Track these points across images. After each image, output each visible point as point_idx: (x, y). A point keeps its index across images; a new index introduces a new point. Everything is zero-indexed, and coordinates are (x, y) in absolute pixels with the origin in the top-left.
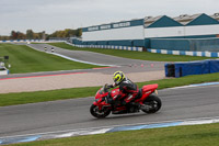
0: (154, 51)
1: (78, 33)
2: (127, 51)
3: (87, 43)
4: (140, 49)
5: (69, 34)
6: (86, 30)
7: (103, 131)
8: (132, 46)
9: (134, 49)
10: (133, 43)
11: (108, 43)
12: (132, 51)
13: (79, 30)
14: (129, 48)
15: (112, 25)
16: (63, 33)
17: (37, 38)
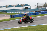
0: (8, 12)
9: (4, 12)
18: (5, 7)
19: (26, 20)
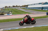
1: (27, 6)
2: (38, 10)
3: (29, 8)
4: (41, 9)
5: (25, 6)
6: (29, 5)
7: (33, 27)
8: (39, 9)
10: (39, 8)
11: (34, 8)
12: (39, 10)
13: (27, 5)
14: (38, 9)
15: (35, 4)
16: (24, 6)
17: (18, 7)
18: (41, 4)
19: (28, 21)
